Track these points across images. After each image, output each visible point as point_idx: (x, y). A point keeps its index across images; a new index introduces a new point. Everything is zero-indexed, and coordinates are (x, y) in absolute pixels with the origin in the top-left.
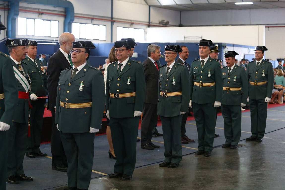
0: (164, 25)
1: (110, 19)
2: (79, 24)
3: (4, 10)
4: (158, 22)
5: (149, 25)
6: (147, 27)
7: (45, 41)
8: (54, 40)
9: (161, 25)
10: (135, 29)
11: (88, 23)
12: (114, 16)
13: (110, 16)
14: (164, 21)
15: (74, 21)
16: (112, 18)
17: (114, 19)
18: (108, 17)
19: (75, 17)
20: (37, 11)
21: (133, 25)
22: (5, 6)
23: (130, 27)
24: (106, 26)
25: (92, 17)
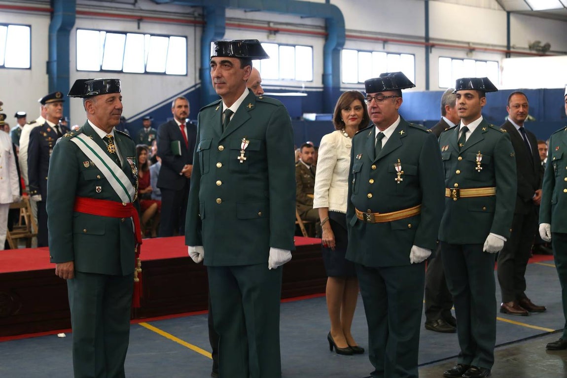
0: (541, 53)
1: (423, 41)
2: (356, 51)
3: (193, 24)
4: (527, 46)
5: (509, 52)
6: (504, 56)
7: (283, 88)
8: (301, 87)
9: (534, 52)
10: (477, 62)
11: (376, 49)
12: (432, 35)
13: (423, 34)
14: (539, 42)
15: (345, 47)
16: (427, 38)
17: (431, 42)
18: (420, 38)
19: (347, 38)
20: (266, 26)
21: (474, 53)
22: (195, 17)
23: (466, 57)
24: (414, 55)
25: (385, 37)
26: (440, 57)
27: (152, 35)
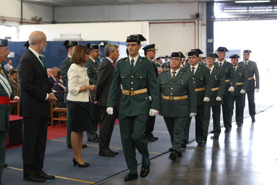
0: (37, 22)
4: (30, 19)
5: (22, 22)
6: (20, 24)
9: (34, 22)
10: (7, 27)
14: (37, 17)
21: (5, 22)
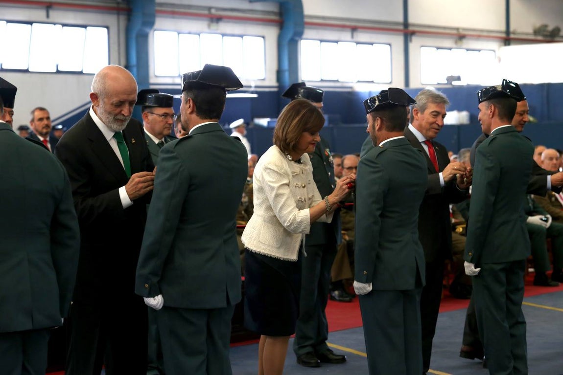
0: (549, 39)
1: (401, 27)
2: (319, 42)
3: (116, 12)
4: (531, 31)
5: (508, 39)
6: (503, 44)
8: (250, 87)
9: (540, 38)
10: (469, 52)
11: (343, 39)
12: (412, 20)
13: (400, 19)
14: (546, 26)
15: (304, 36)
16: (406, 24)
17: (411, 29)
18: (397, 24)
19: (306, 26)
20: (206, 12)
21: (465, 41)
22: (118, 3)
23: (454, 46)
24: (390, 45)
25: (353, 24)
26: (422, 46)
27: (64, 25)
